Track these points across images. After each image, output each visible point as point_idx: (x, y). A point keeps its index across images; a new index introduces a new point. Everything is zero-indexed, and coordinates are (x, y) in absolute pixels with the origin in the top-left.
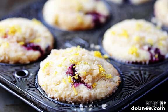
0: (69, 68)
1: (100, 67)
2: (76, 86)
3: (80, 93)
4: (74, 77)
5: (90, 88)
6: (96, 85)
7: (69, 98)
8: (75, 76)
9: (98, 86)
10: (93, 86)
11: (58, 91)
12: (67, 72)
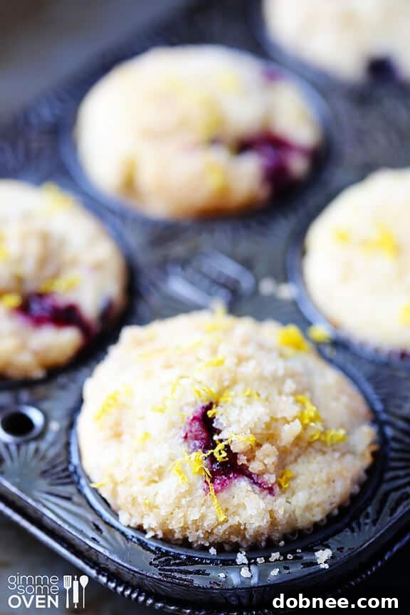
0: (192, 420)
1: (303, 407)
2: (219, 487)
3: (234, 513)
4: (212, 454)
5: (271, 490)
6: (293, 478)
7: (197, 531)
8: (216, 452)
9: (298, 481)
10: (283, 484)
11: (156, 507)
12: (184, 435)
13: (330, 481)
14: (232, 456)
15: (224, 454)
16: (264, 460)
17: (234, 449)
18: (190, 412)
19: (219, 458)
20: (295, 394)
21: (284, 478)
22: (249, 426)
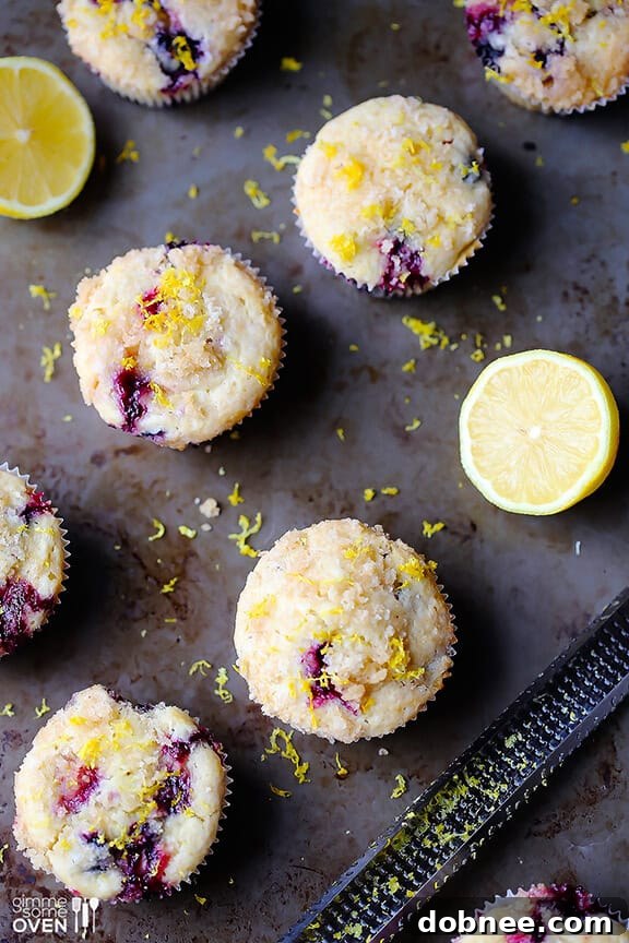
2: (317, 704)
4: (318, 680)
5: (355, 712)
6: (374, 704)
8: (321, 679)
9: (377, 706)
10: (364, 710)
12: (301, 660)
13: (400, 710)
14: (332, 687)
15: (326, 683)
16: (353, 694)
17: (333, 680)
18: (307, 647)
19: (322, 685)
20: (390, 639)
21: (367, 705)
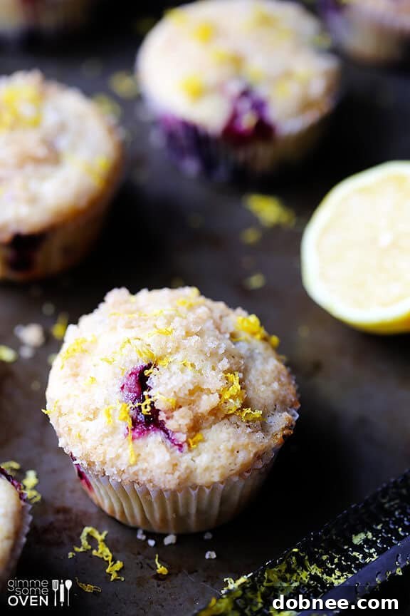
0: (130, 375)
2: (137, 435)
3: (145, 460)
4: (140, 406)
5: (180, 446)
6: (203, 441)
7: (112, 467)
8: (143, 405)
9: (206, 444)
10: (191, 444)
11: (85, 440)
12: (121, 386)
13: (234, 451)
14: (155, 412)
15: (149, 408)
16: (178, 422)
17: (157, 406)
18: (130, 369)
19: (144, 411)
20: (225, 372)
21: (195, 439)
22: (174, 390)
